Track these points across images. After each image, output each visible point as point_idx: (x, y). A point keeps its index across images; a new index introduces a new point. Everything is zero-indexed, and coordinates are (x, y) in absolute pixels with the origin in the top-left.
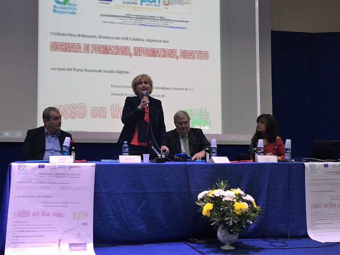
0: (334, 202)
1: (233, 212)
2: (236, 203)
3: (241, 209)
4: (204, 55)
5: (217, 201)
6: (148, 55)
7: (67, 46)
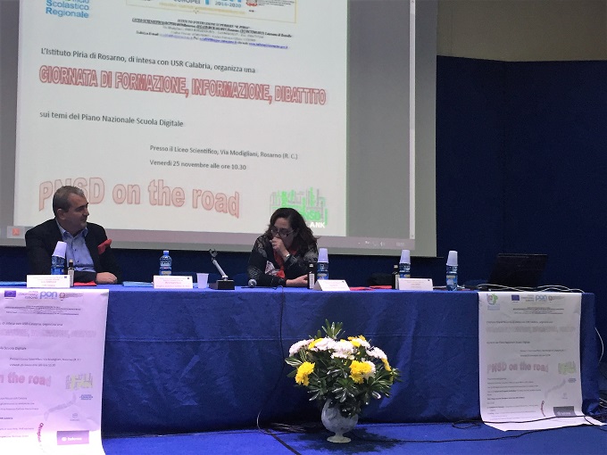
0: (528, 361)
1: (348, 378)
2: (354, 363)
3: (362, 373)
4: (317, 96)
5: (322, 358)
6: (218, 94)
7: (71, 73)
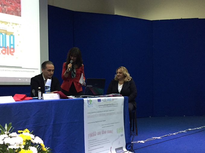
0: (105, 129)
